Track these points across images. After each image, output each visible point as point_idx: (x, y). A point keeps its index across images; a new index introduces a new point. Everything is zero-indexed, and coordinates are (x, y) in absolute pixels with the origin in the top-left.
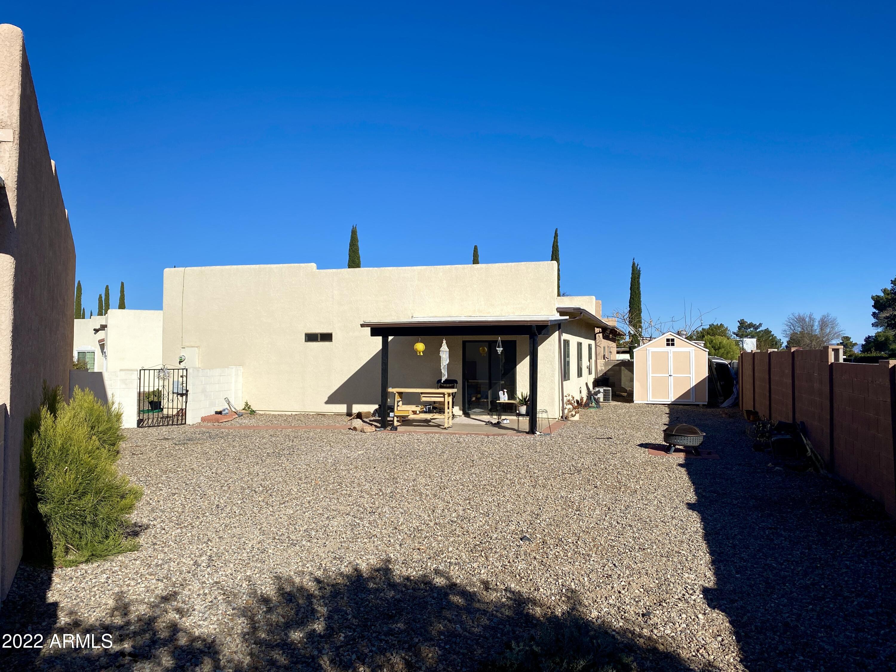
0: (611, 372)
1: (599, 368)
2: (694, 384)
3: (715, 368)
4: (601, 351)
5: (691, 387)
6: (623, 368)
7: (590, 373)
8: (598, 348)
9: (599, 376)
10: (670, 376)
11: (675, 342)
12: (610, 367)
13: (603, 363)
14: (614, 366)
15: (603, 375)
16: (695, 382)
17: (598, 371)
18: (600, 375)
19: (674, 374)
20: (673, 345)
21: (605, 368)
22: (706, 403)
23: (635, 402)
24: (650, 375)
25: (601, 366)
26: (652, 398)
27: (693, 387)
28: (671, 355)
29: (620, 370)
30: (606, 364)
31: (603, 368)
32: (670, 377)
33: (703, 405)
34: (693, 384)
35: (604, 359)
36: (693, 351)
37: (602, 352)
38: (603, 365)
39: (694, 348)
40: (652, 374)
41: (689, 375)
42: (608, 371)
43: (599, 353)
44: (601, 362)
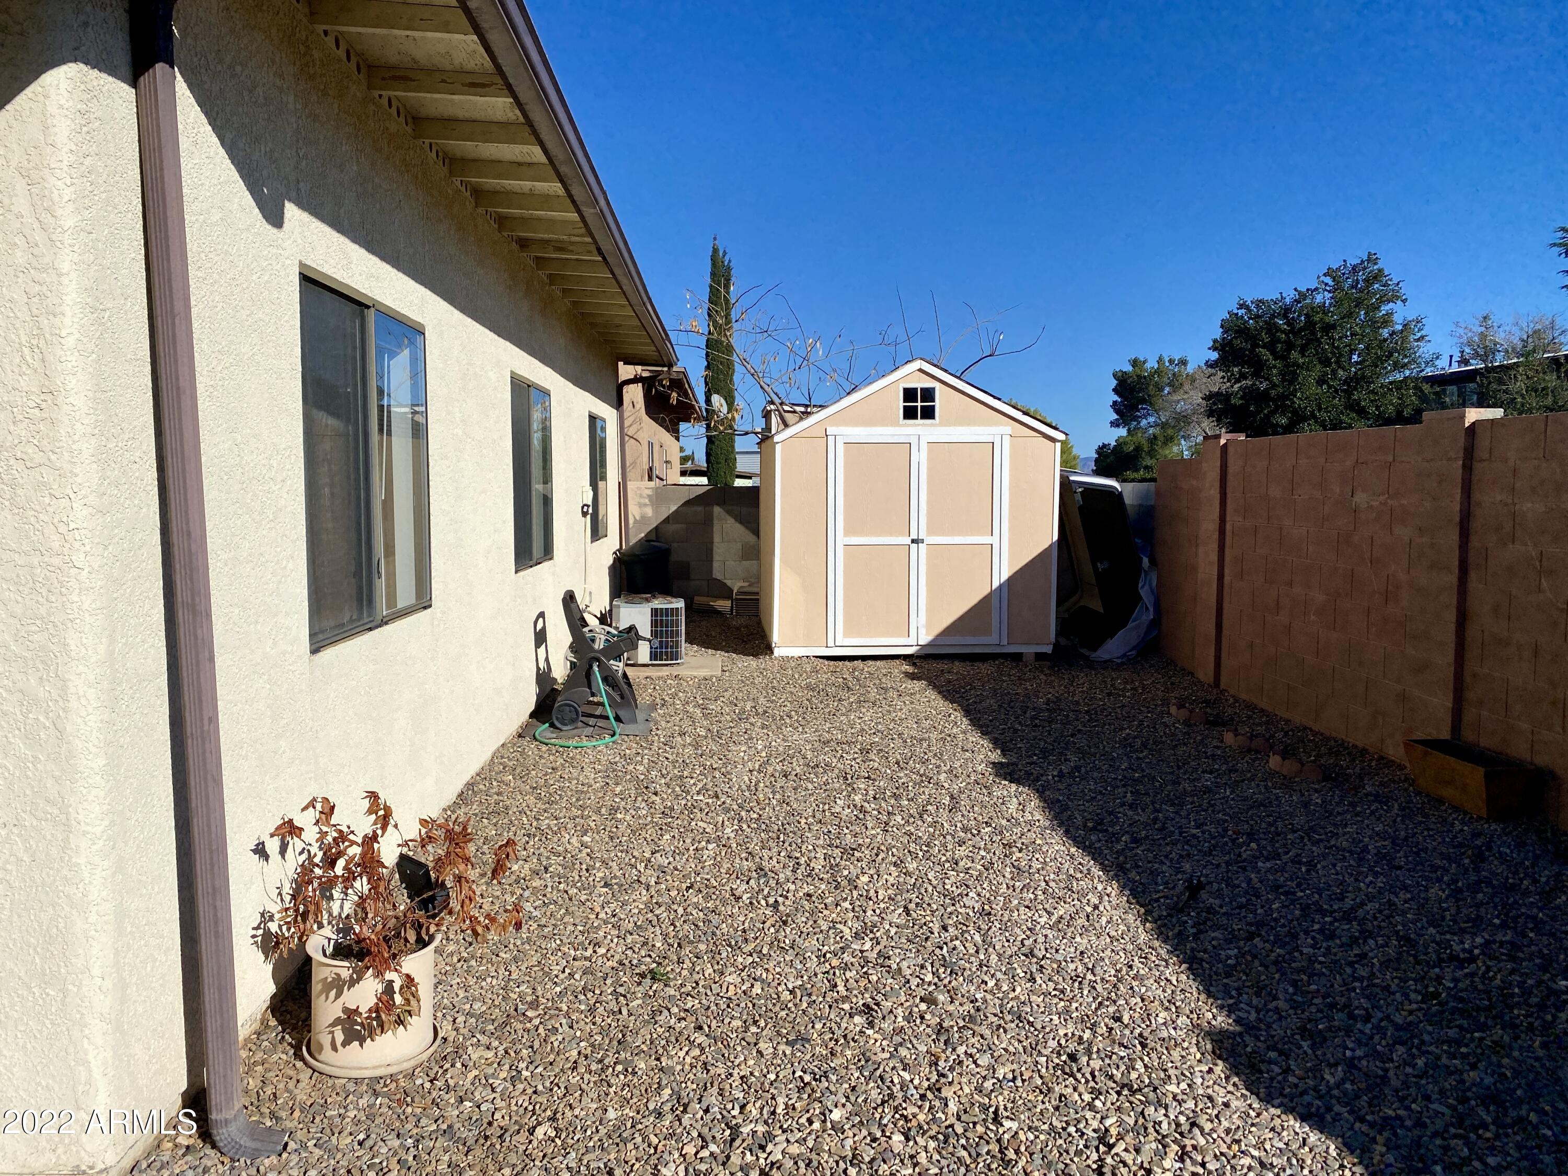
0: (672, 528)
1: (634, 511)
2: (1005, 576)
3: (1080, 508)
4: (639, 455)
5: (996, 584)
6: (717, 510)
7: (597, 532)
8: (630, 444)
9: (633, 541)
10: (913, 541)
11: (937, 404)
12: (673, 508)
13: (649, 492)
14: (688, 503)
15: (647, 539)
16: (1010, 565)
17: (631, 521)
18: (636, 536)
19: (930, 532)
20: (929, 413)
21: (656, 512)
22: (1048, 649)
23: (777, 652)
24: (841, 539)
25: (641, 505)
26: (846, 634)
27: (1001, 586)
28: (920, 457)
29: (708, 521)
30: (658, 498)
31: (649, 511)
32: (915, 545)
33: (1039, 656)
34: (1004, 572)
35: (650, 479)
36: (1007, 440)
37: (645, 459)
38: (647, 501)
39: (1008, 428)
40: (847, 533)
41: (987, 539)
42: (667, 520)
43: (634, 463)
44: (640, 488)
